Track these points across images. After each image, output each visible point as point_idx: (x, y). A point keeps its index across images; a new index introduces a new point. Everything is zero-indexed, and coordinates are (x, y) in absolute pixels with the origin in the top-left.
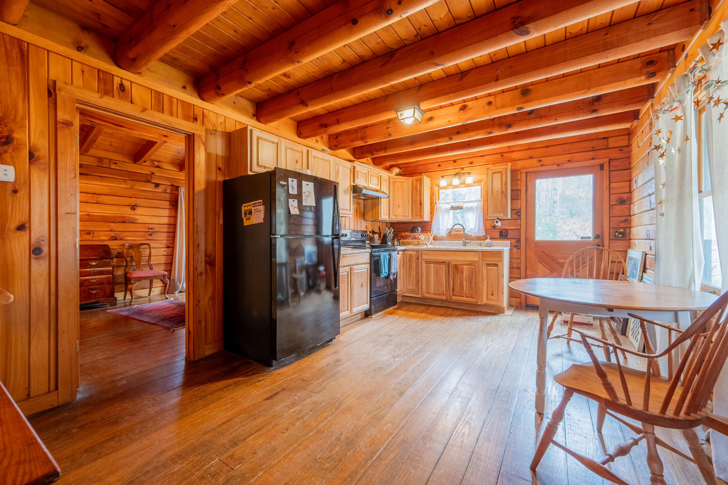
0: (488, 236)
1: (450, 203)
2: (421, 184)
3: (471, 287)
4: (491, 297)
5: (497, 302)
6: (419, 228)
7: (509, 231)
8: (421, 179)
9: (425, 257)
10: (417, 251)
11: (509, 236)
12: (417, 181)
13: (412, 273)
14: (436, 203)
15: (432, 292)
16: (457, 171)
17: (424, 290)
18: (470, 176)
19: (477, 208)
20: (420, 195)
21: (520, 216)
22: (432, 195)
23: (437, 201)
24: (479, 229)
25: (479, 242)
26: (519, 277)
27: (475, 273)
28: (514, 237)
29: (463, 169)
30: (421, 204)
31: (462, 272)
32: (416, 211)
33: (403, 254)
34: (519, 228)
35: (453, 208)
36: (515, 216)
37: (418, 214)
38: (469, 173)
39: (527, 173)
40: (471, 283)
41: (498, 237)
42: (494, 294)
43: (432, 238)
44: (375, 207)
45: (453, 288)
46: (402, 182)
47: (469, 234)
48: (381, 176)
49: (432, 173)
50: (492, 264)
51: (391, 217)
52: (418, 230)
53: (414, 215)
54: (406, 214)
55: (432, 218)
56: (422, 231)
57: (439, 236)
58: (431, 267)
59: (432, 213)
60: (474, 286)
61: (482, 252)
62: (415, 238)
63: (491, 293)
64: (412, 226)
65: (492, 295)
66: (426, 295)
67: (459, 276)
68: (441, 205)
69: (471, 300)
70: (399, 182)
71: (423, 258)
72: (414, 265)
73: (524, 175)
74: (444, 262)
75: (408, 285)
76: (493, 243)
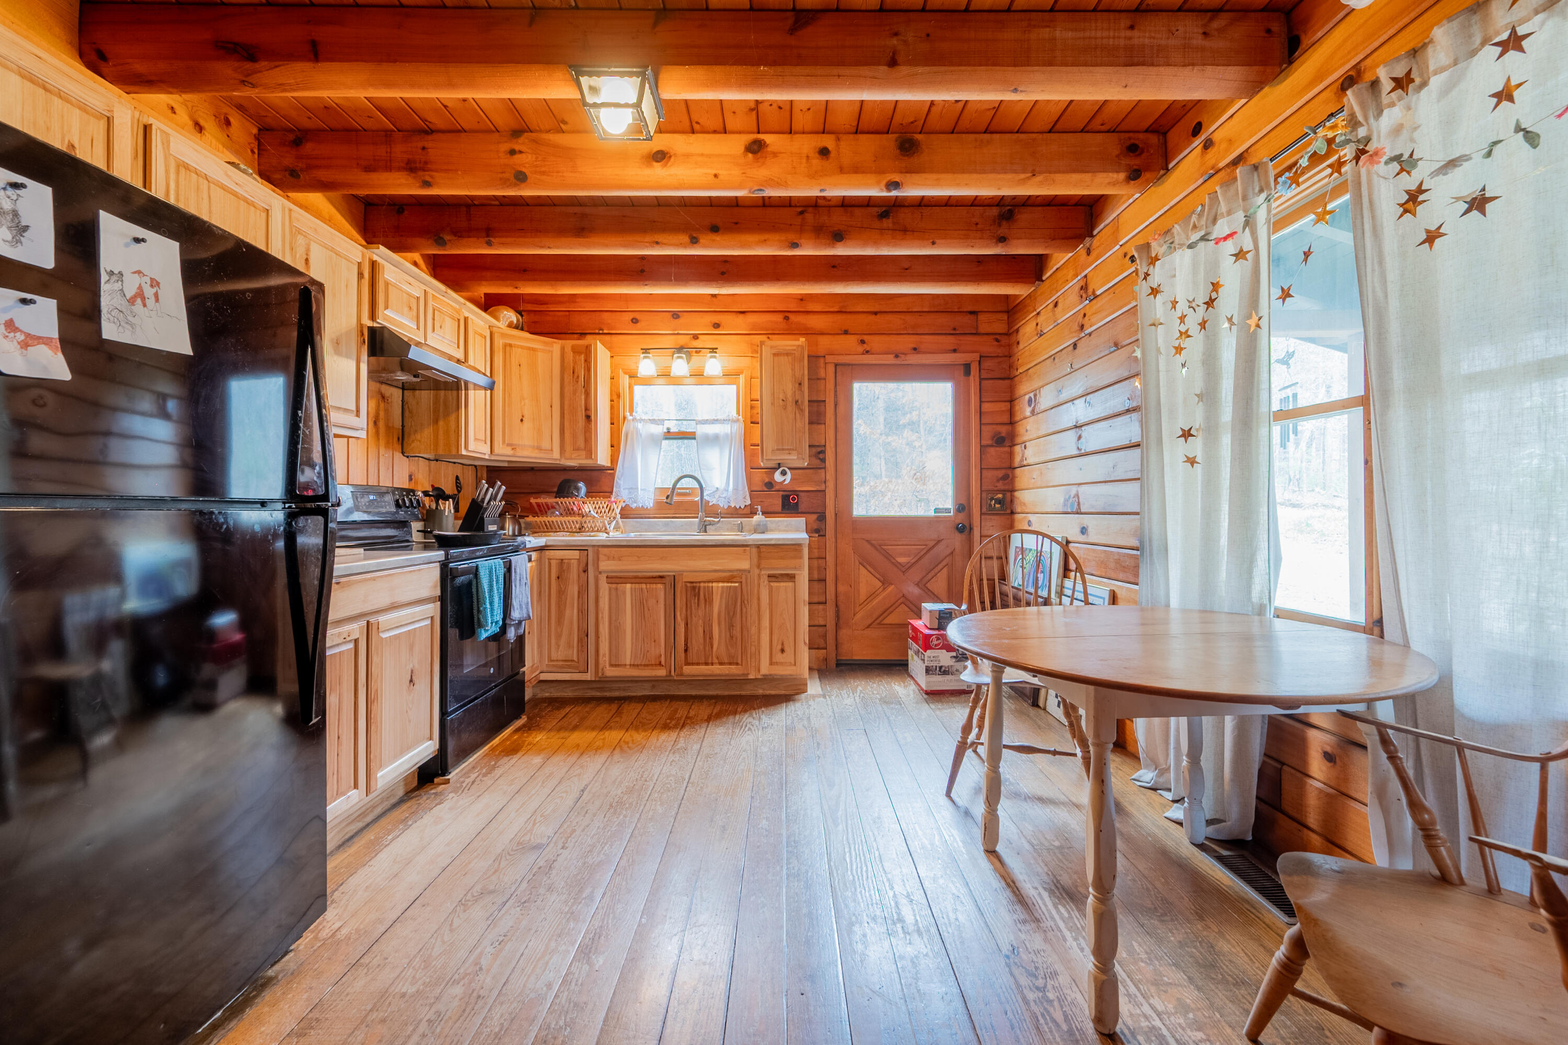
0: (759, 507)
1: (663, 420)
2: (587, 361)
3: (732, 637)
4: (779, 657)
5: (794, 668)
6: (581, 485)
7: (802, 494)
8: (588, 348)
9: (605, 565)
10: (583, 549)
11: (802, 507)
12: (576, 351)
13: (568, 613)
14: (625, 418)
15: (628, 662)
16: (683, 340)
17: (604, 659)
18: (715, 357)
19: (729, 438)
20: (587, 394)
21: (823, 460)
22: (615, 398)
23: (628, 414)
24: (736, 489)
25: (739, 521)
26: (823, 600)
27: (742, 602)
28: (811, 510)
29: (696, 337)
30: (588, 417)
31: (709, 601)
32: (574, 436)
33: (540, 560)
34: (823, 488)
35: (669, 435)
36: (816, 462)
37: (581, 443)
38: (713, 350)
39: (836, 365)
40: (731, 626)
41: (779, 508)
42: (786, 648)
43: (618, 511)
44: (447, 415)
45: (686, 645)
46: (533, 350)
47: (713, 501)
48: (466, 319)
49: (615, 338)
50: (782, 575)
51: (496, 451)
52: (578, 489)
53: (568, 448)
54: (546, 444)
55: (614, 459)
56: (589, 494)
57: (634, 506)
58: (624, 593)
59: (615, 446)
60: (739, 635)
61: (758, 547)
62: (569, 512)
63: (779, 647)
64: (562, 477)
65: (783, 651)
66: (611, 672)
67: (701, 613)
68: (640, 426)
69: (734, 670)
70: (522, 347)
71: (601, 568)
72: (573, 590)
73: (831, 369)
74: (661, 577)
75: (553, 650)
76: (770, 525)
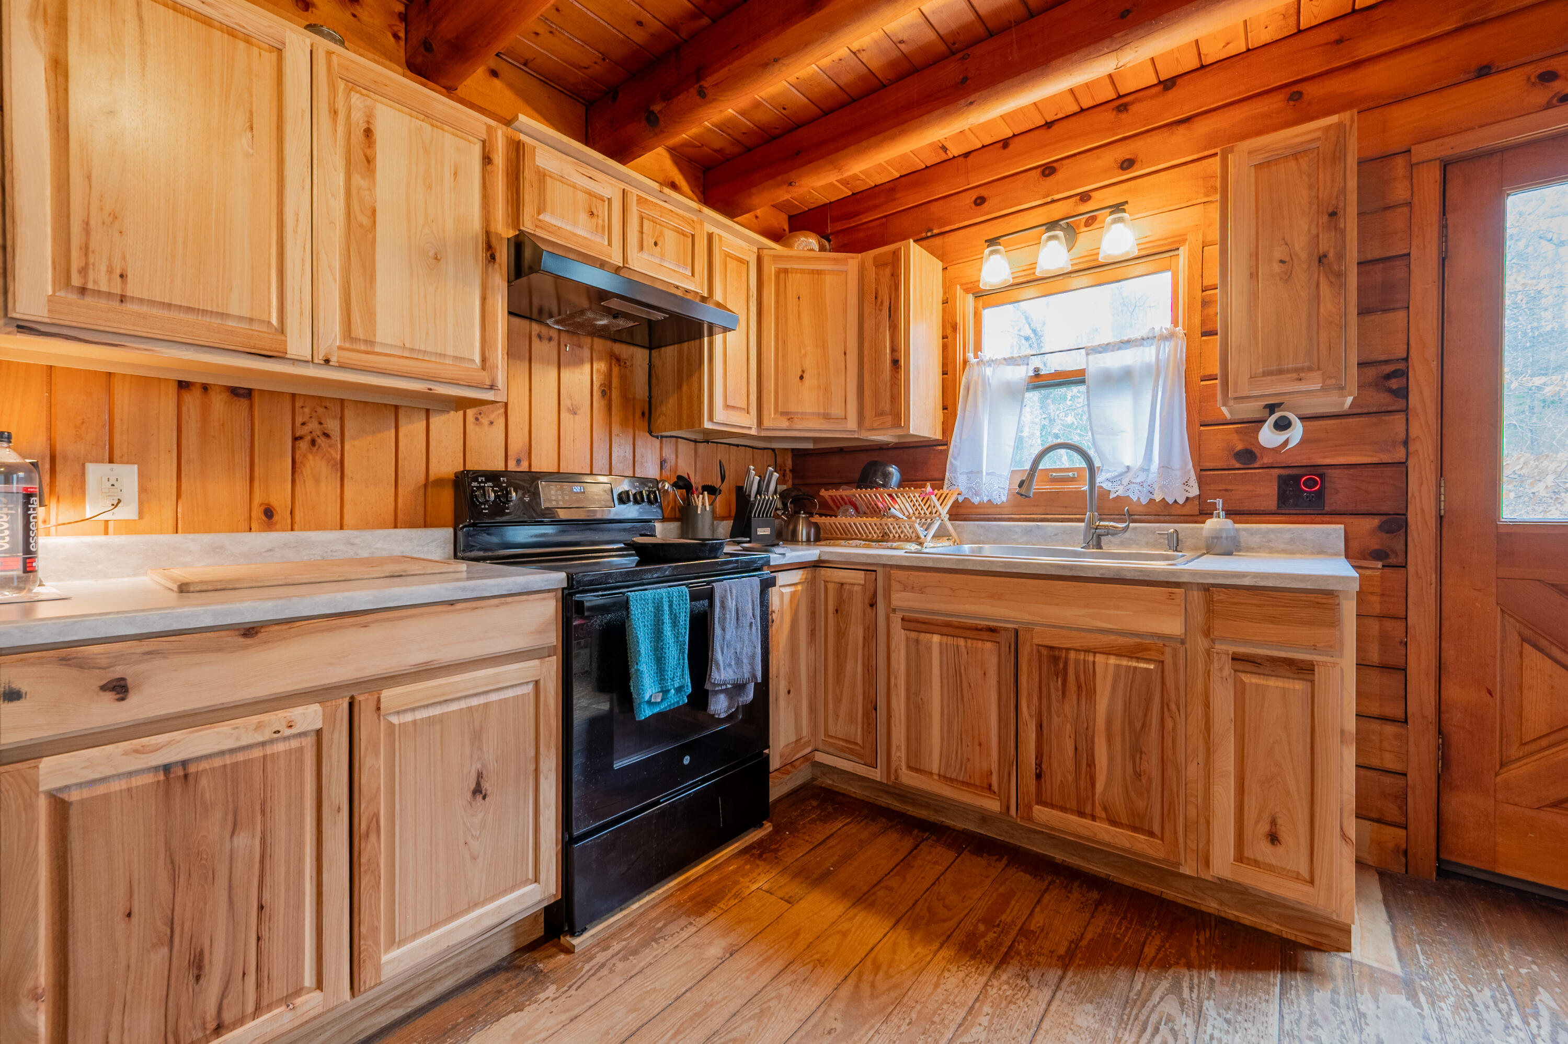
0: (1219, 502)
1: (1027, 357)
2: (895, 275)
3: (1138, 775)
4: (1262, 850)
5: (1307, 888)
6: (893, 470)
7: (1330, 472)
8: (896, 254)
9: (901, 599)
10: (869, 569)
11: (1333, 501)
12: (879, 264)
13: (849, 666)
14: (965, 362)
15: (935, 770)
16: (1058, 211)
17: (900, 755)
18: (1120, 220)
19: (1154, 371)
20: (894, 327)
21: (1403, 393)
22: (949, 331)
23: (970, 355)
24: (1165, 467)
25: (1171, 528)
26: (1399, 713)
27: (1164, 704)
28: (1363, 508)
29: (1085, 197)
30: (895, 363)
31: (1087, 689)
32: (876, 395)
33: (811, 584)
34: (1399, 455)
35: (1040, 381)
36: (1381, 399)
37: (886, 405)
38: (1118, 208)
39: (1446, 165)
40: (1136, 752)
41: (1271, 503)
42: (1284, 833)
43: (944, 511)
44: (690, 376)
45: (1039, 765)
46: (819, 272)
47: (1118, 491)
48: (710, 237)
49: (949, 239)
50: (1273, 660)
51: (767, 423)
52: (886, 476)
53: (869, 412)
54: (836, 410)
55: (947, 427)
56: (905, 482)
57: (976, 500)
58: (929, 649)
59: (948, 407)
60: (1155, 774)
61: (1206, 588)
62: (875, 511)
63: (1265, 828)
64: (865, 459)
65: (1274, 838)
66: (909, 779)
67: (1069, 709)
68: (989, 371)
69: (1140, 843)
70: (802, 271)
71: (894, 603)
72: (856, 633)
73: (1430, 178)
74: (992, 630)
75: (830, 721)
76: (1244, 538)
